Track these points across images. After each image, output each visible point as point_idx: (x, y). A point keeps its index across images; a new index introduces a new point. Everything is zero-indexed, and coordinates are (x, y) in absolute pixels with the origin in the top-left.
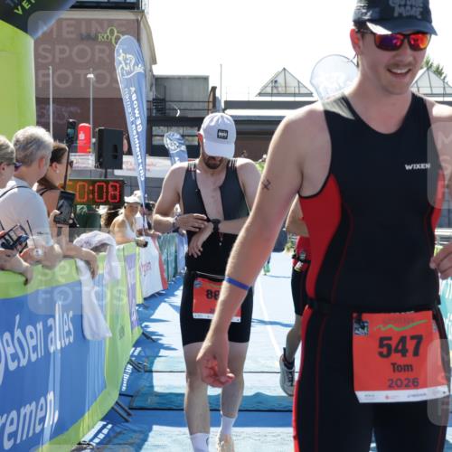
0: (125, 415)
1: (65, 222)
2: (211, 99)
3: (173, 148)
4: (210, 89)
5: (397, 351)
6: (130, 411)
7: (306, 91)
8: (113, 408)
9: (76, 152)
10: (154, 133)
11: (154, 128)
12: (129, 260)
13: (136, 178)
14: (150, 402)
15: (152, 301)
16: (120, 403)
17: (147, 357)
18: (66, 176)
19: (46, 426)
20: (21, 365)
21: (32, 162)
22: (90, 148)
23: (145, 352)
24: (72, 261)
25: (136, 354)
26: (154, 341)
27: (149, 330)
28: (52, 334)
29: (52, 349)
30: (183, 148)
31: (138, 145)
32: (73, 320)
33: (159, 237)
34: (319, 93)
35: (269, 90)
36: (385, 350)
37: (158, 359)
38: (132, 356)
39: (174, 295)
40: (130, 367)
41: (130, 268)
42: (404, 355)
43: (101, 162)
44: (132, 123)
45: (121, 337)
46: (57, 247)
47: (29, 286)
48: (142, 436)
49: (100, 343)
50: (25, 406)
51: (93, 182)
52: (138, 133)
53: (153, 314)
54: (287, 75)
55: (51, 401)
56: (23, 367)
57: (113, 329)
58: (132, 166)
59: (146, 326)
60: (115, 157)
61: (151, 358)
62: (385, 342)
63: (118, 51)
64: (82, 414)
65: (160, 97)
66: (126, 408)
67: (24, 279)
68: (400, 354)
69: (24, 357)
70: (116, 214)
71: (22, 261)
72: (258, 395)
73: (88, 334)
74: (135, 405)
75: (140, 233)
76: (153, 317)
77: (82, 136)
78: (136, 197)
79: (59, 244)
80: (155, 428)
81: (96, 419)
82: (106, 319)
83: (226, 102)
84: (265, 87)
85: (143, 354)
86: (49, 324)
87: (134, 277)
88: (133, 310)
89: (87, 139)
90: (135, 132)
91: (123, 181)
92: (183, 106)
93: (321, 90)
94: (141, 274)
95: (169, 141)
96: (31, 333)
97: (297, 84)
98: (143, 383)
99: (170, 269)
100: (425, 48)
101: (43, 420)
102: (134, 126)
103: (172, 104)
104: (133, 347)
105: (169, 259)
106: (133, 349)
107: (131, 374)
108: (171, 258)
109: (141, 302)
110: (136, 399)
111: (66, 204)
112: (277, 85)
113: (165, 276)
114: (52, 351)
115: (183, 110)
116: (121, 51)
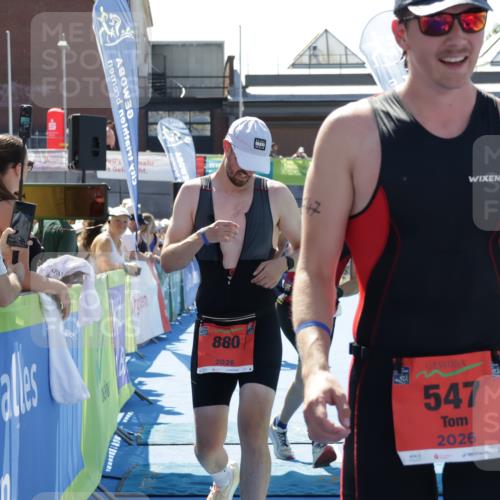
1: (23, 244)
2: (227, 73)
4: (226, 59)
5: (447, 401)
6: (118, 499)
7: (355, 61)
8: (92, 495)
9: (45, 147)
10: (151, 120)
11: (150, 113)
13: (125, 181)
14: (145, 485)
15: (152, 348)
16: (103, 488)
17: (141, 425)
22: (63, 141)
23: (138, 419)
24: (34, 296)
25: (125, 421)
26: (150, 403)
27: (144, 388)
28: (7, 396)
29: (7, 416)
30: (189, 140)
31: (128, 137)
32: (37, 376)
34: (372, 64)
35: (305, 60)
36: (432, 401)
37: (156, 427)
38: (121, 423)
39: (179, 340)
40: (117, 439)
42: (457, 406)
43: (76, 160)
44: (120, 107)
45: (105, 398)
49: (76, 407)
52: (127, 120)
53: (149, 366)
54: (330, 38)
57: (92, 389)
58: (121, 164)
59: (141, 383)
60: (96, 154)
61: (146, 427)
62: (431, 392)
63: (98, 10)
65: (159, 71)
66: (113, 496)
68: (452, 406)
70: (97, 231)
73: (57, 395)
74: (124, 490)
76: (149, 371)
77: (52, 126)
78: (126, 207)
82: (82, 376)
83: (248, 77)
84: (301, 55)
85: (135, 421)
86: (2, 384)
88: (122, 361)
89: (60, 129)
90: (123, 120)
91: (106, 186)
92: (190, 82)
93: (373, 59)
94: (133, 312)
97: (343, 52)
98: (135, 460)
99: (173, 305)
102: (122, 111)
103: (174, 81)
104: (121, 411)
105: (173, 291)
106: (123, 414)
107: (119, 449)
108: (176, 290)
109: (133, 351)
110: (126, 482)
111: (24, 218)
112: (317, 52)
113: (167, 314)
114: (6, 418)
115: (190, 88)
116: (102, 9)
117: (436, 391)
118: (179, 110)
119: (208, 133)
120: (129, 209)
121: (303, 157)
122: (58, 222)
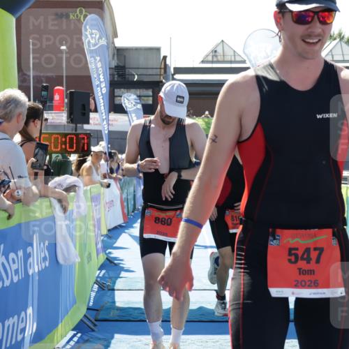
0: (92, 326)
1: (40, 168)
2: (163, 66)
3: (130, 106)
4: (162, 58)
5: (302, 259)
6: (96, 323)
7: (240, 59)
8: (81, 320)
10: (116, 94)
11: (116, 90)
12: (95, 199)
13: (101, 131)
14: (113, 315)
15: (115, 232)
16: (88, 316)
17: (110, 278)
18: (41, 130)
19: (26, 335)
20: (5, 285)
21: (11, 118)
22: (63, 107)
23: (108, 274)
24: (46, 199)
25: (101, 275)
26: (116, 264)
27: (112, 256)
28: (31, 260)
29: (31, 272)
30: (139, 106)
31: (103, 104)
32: (48, 248)
33: (120, 180)
34: (250, 61)
35: (210, 58)
36: (293, 258)
37: (119, 279)
38: (98, 277)
39: (133, 227)
40: (96, 286)
41: (96, 206)
42: (308, 262)
43: (72, 118)
44: (98, 86)
45: (89, 261)
46: (34, 188)
47: (11, 220)
48: (105, 343)
49: (71, 267)
50: (8, 319)
51: (65, 135)
52: (102, 94)
53: (115, 243)
54: (225, 46)
55: (30, 315)
56: (7, 287)
57: (81, 256)
58: (99, 121)
59: (110, 253)
60: (84, 114)
61: (113, 279)
62: (293, 252)
63: (85, 27)
64: (56, 325)
65: (121, 64)
66: (93, 321)
67: (7, 215)
68: (305, 262)
69: (8, 279)
71: (5, 200)
72: (201, 308)
73: (61, 260)
74: (100, 317)
75: (105, 177)
76: (115, 245)
77: (57, 97)
78: (101, 147)
79: (36, 185)
80: (117, 336)
81: (67, 329)
82: (75, 248)
83: (175, 69)
84: (207, 56)
85: (107, 276)
86: (28, 252)
87: (100, 213)
88: (99, 239)
89: (62, 99)
90: (100, 94)
91: (89, 134)
92: (140, 72)
93: (252, 58)
94: (105, 210)
95: (126, 101)
96: (13, 260)
97: (233, 54)
98: (107, 299)
99: (129, 206)
100: (332, 23)
101: (23, 330)
102: (99, 88)
103: (130, 70)
104: (99, 269)
105: (129, 197)
106: (99, 271)
107: (97, 292)
108: (131, 197)
109: (105, 233)
110: (101, 312)
111: (41, 152)
112: (217, 54)
113: (126, 211)
114: (30, 273)
115: (140, 75)
116: (88, 27)
117: (296, 252)
118: (133, 88)
119: (151, 102)
120: (103, 147)
121: (208, 117)
122: (60, 155)
